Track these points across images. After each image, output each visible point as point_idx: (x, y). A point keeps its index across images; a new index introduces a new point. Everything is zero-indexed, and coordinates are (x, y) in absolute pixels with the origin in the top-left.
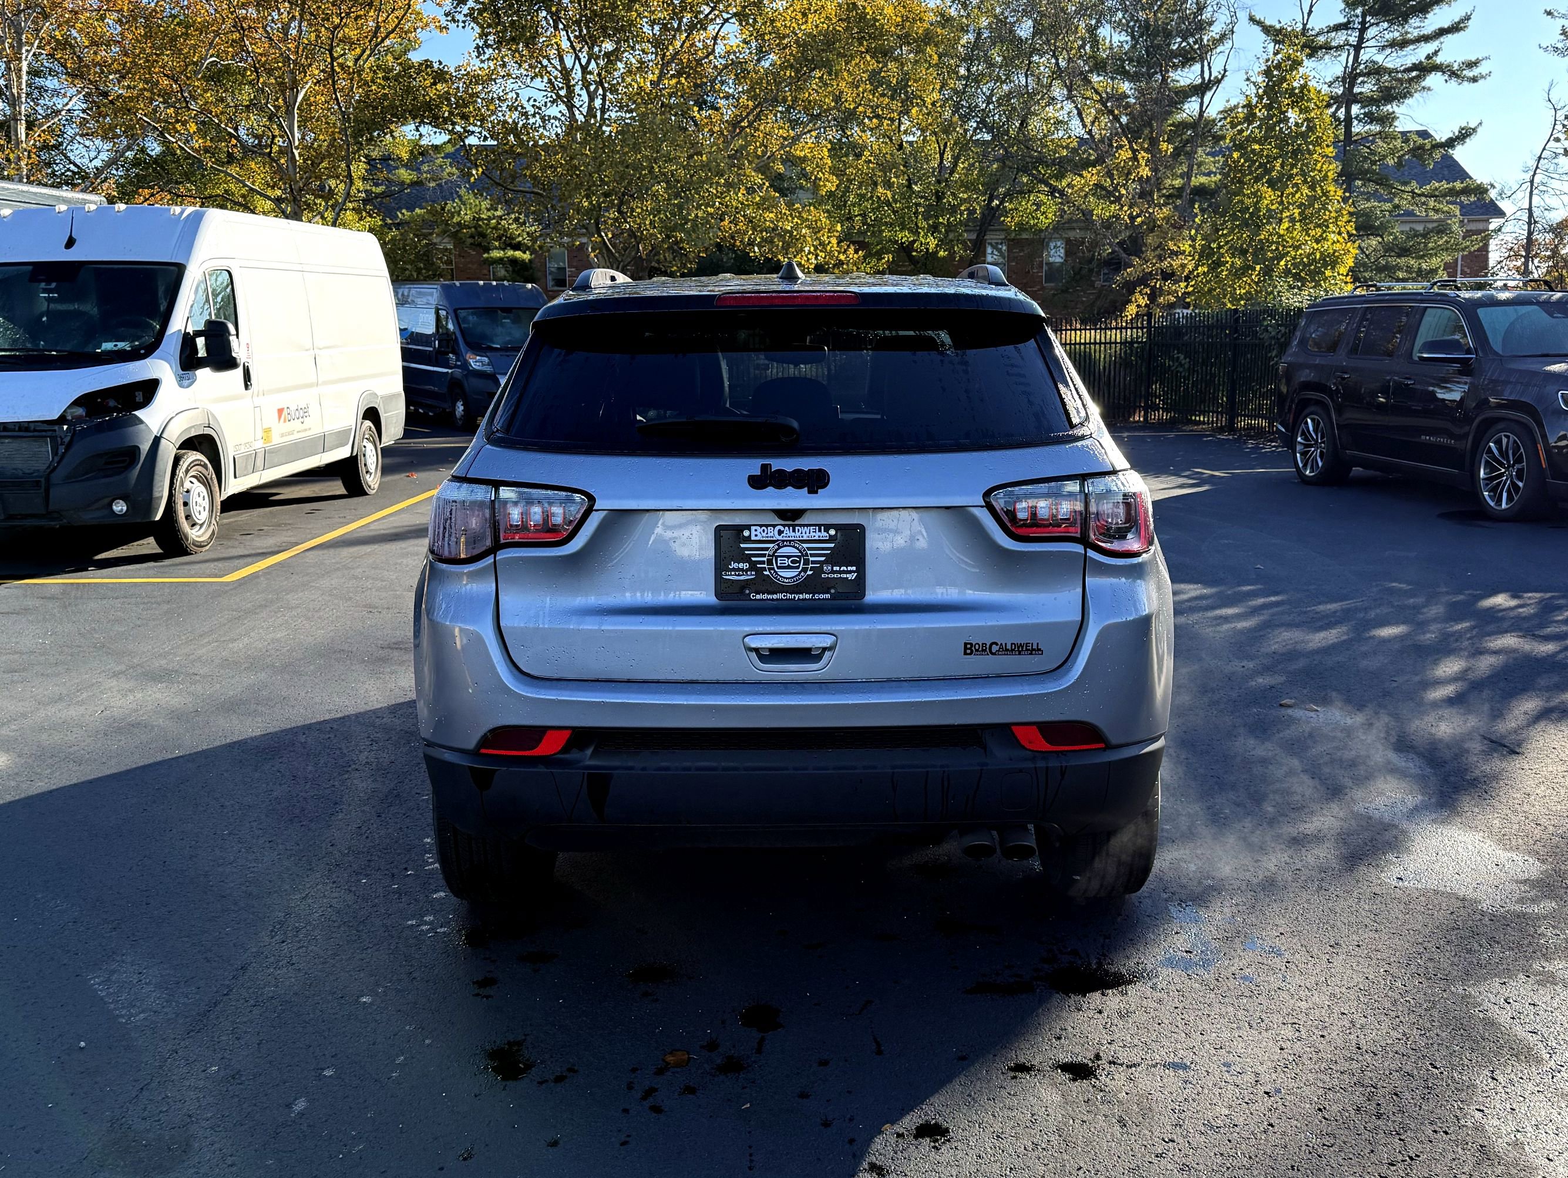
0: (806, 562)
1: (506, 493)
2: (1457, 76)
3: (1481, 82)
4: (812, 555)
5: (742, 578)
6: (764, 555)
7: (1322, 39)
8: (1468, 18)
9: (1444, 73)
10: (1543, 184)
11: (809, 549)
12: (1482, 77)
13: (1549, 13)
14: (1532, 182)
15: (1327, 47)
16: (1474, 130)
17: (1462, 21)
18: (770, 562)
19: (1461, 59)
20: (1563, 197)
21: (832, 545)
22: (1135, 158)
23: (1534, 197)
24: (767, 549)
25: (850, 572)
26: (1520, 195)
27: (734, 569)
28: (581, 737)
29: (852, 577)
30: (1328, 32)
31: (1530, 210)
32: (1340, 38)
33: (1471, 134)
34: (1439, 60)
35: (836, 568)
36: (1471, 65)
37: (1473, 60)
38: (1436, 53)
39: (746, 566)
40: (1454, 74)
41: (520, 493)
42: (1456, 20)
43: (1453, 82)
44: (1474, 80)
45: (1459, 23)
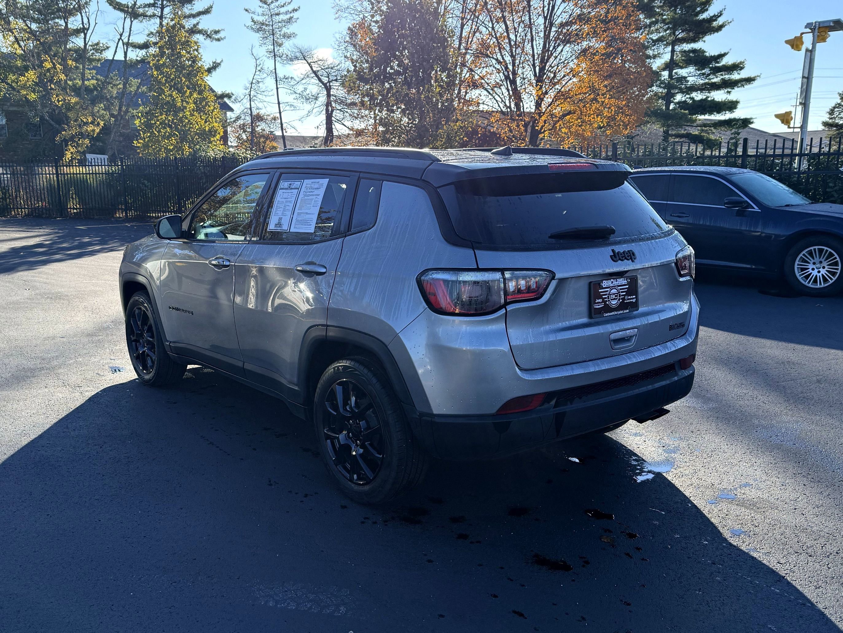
0: (620, 297)
1: (507, 275)
2: (210, 37)
3: (222, 41)
4: (622, 292)
5: (600, 307)
6: (606, 295)
7: (141, 11)
8: (211, 7)
9: (204, 35)
10: (255, 96)
11: (621, 289)
12: (222, 39)
13: (246, 10)
14: (250, 95)
15: (144, 15)
16: (219, 64)
17: (208, 8)
18: (608, 298)
19: (211, 29)
20: (264, 103)
21: (627, 286)
22: (54, 67)
23: (252, 102)
24: (607, 291)
25: (634, 298)
26: (245, 101)
27: (598, 303)
28: (548, 396)
29: (634, 300)
30: (144, 7)
31: (251, 109)
32: (150, 11)
33: (218, 66)
34: (200, 27)
35: (629, 297)
36: (217, 32)
37: (217, 30)
38: (198, 24)
39: (600, 300)
40: (209, 36)
41: (512, 274)
42: (206, 8)
43: (208, 40)
44: (218, 40)
45: (207, 9)
